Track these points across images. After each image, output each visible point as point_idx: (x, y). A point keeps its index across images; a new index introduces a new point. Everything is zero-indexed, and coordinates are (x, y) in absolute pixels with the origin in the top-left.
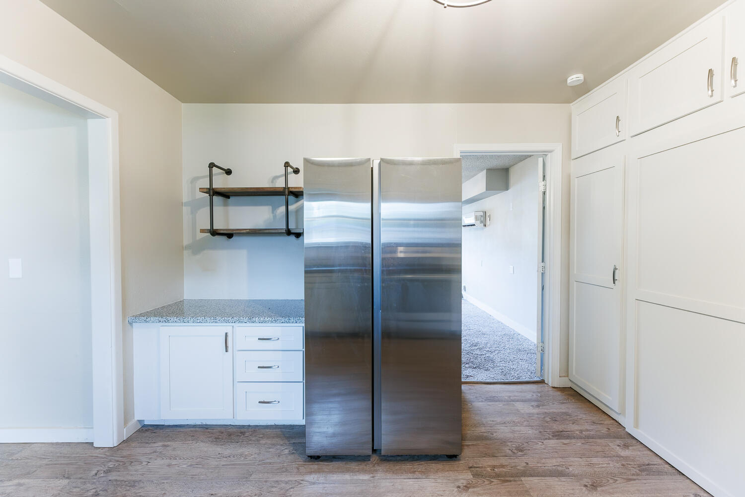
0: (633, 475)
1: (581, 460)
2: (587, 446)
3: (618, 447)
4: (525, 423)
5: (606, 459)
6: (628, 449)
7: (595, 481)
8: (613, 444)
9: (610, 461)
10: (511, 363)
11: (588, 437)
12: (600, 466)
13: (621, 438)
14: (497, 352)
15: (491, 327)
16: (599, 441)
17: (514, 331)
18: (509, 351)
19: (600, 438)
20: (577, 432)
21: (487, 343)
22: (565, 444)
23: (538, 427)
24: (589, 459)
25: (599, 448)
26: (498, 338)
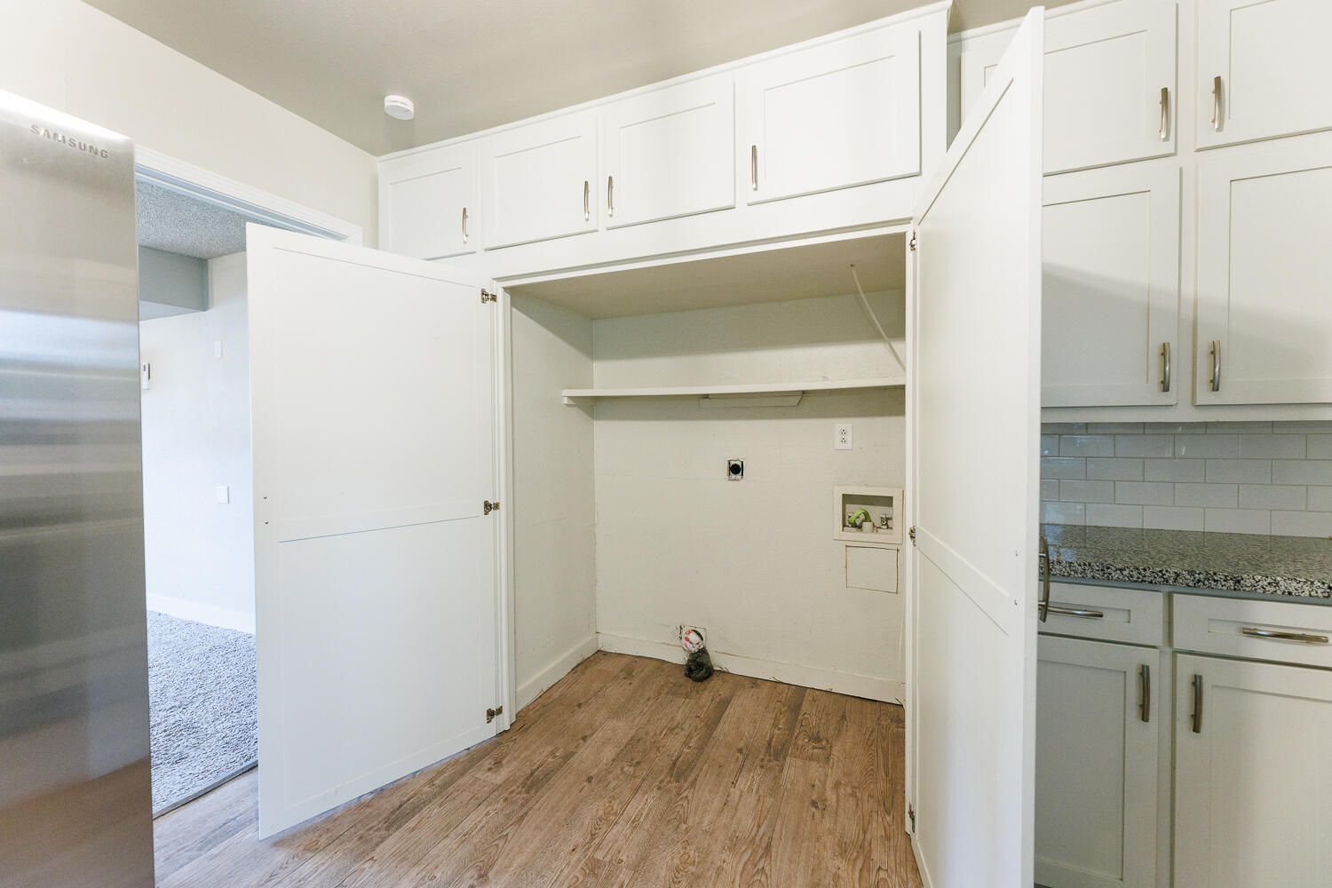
0: (523, 805)
1: (447, 841)
2: (448, 806)
3: (490, 773)
4: (323, 841)
5: (482, 807)
6: (502, 766)
7: (481, 865)
8: (481, 773)
9: (487, 807)
10: (244, 712)
11: (445, 786)
12: (479, 827)
13: (489, 754)
14: (201, 699)
15: (167, 643)
16: (461, 781)
17: (234, 632)
18: (233, 685)
19: (462, 774)
20: (426, 789)
21: (165, 687)
22: (413, 829)
23: (352, 830)
24: (459, 830)
25: (466, 796)
26: (194, 664)
